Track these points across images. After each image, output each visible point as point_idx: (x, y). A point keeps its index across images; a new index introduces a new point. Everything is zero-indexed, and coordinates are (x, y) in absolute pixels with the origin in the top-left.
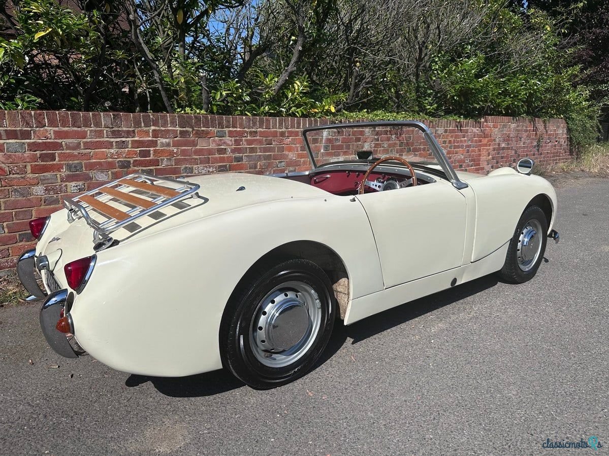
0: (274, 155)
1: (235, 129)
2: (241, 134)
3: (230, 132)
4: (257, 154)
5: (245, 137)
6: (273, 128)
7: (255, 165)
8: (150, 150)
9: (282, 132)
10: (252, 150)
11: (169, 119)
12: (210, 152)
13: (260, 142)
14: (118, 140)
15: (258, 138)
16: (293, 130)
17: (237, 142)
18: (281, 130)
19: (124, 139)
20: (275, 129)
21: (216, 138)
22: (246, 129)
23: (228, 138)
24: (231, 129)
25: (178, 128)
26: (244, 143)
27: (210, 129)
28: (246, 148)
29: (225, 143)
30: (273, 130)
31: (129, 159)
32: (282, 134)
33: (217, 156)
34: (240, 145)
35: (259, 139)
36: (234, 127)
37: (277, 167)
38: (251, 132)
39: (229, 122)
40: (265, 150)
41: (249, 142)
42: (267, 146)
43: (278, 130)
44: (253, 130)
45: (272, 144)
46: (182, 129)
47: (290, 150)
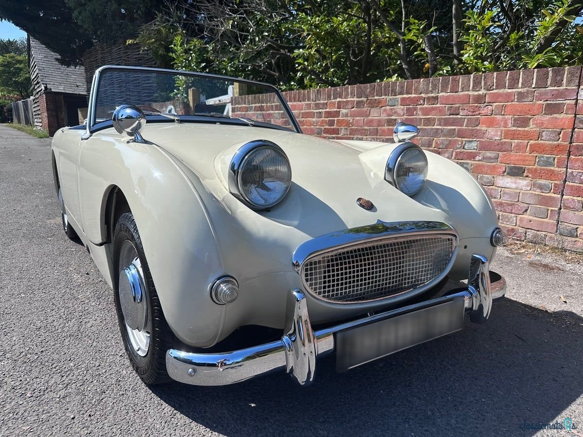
0: (459, 130)
1: (410, 95)
2: (415, 101)
3: (403, 99)
4: (434, 127)
5: (421, 104)
6: (463, 91)
7: (429, 142)
8: (334, 120)
9: (479, 95)
10: (428, 122)
11: (349, 90)
12: (380, 124)
13: (440, 111)
14: (318, 111)
15: (438, 105)
16: (501, 91)
17: (410, 112)
18: (476, 93)
19: (320, 110)
20: (467, 93)
21: (388, 107)
22: (423, 95)
23: (400, 107)
24: (405, 96)
25: (355, 99)
26: (418, 113)
27: (383, 97)
28: (421, 119)
29: (396, 112)
30: (462, 93)
31: (321, 127)
32: (480, 99)
33: (386, 127)
34: (413, 115)
35: (439, 107)
36: (408, 93)
37: (464, 148)
38: (429, 98)
39: (402, 87)
40: (447, 122)
41: (426, 112)
42: (451, 116)
43: (471, 93)
44: (433, 95)
45: (458, 114)
46: (358, 99)
47: (491, 123)
